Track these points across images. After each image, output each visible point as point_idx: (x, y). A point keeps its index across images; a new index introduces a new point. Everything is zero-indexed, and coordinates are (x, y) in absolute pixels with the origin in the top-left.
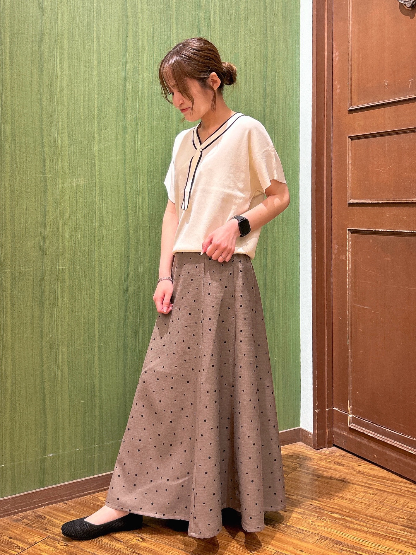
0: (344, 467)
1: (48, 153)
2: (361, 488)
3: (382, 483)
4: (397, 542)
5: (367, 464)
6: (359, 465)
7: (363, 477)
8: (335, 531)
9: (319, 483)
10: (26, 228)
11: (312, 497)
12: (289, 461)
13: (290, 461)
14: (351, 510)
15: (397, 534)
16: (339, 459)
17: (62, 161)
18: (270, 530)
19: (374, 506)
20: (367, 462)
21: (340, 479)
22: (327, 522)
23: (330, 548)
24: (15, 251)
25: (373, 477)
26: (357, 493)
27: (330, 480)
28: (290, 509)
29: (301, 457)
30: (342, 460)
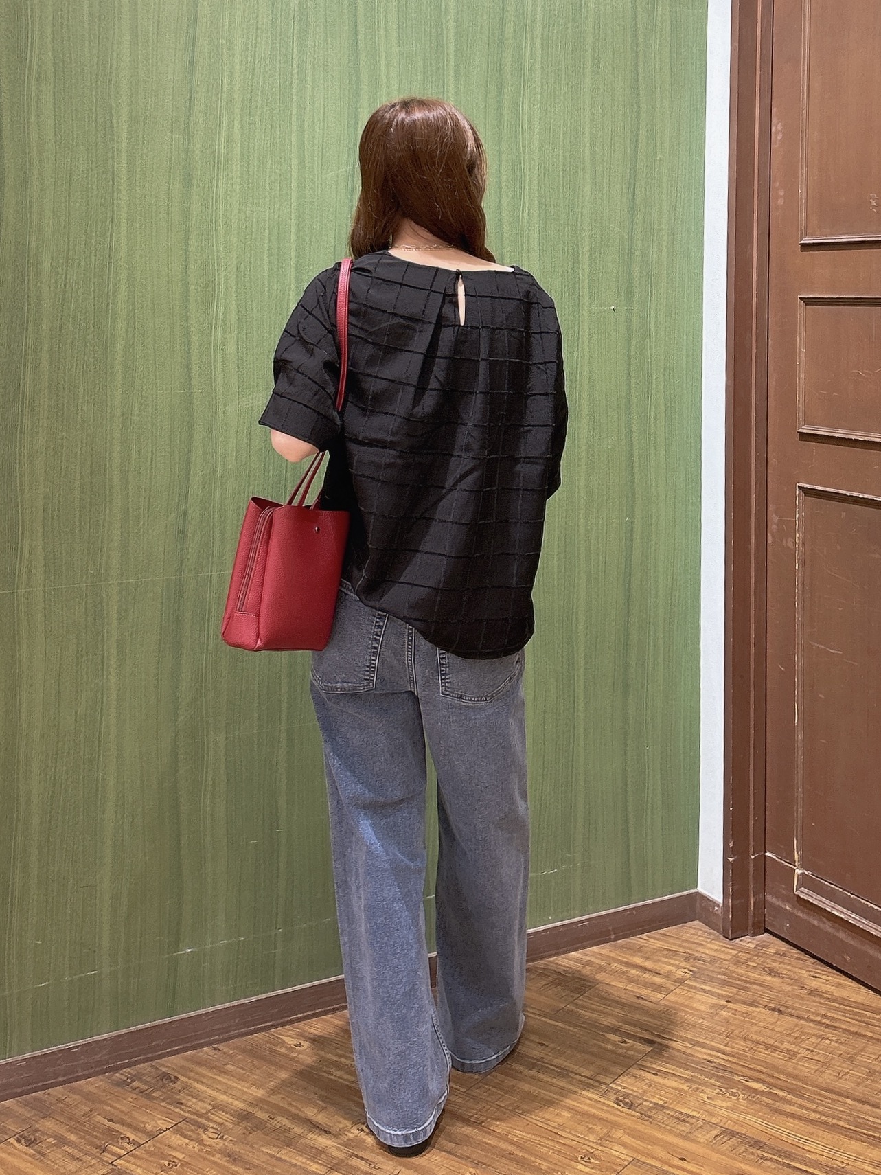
0: (780, 980)
1: (197, 347)
2: (814, 1028)
3: (857, 1018)
4: (873, 1145)
5: (830, 973)
6: (813, 977)
7: (821, 1003)
8: (751, 1119)
9: (730, 1014)
10: (150, 496)
11: (713, 1044)
12: (670, 964)
13: (673, 965)
14: (789, 1075)
15: (875, 1127)
16: (775, 961)
17: (223, 361)
18: (622, 1114)
19: (836, 1067)
20: (830, 970)
21: (773, 1006)
22: (738, 1099)
23: (740, 1154)
24: (128, 543)
25: (841, 1004)
26: (803, 1037)
27: (751, 1008)
28: (667, 1070)
29: (697, 955)
30: (781, 963)
